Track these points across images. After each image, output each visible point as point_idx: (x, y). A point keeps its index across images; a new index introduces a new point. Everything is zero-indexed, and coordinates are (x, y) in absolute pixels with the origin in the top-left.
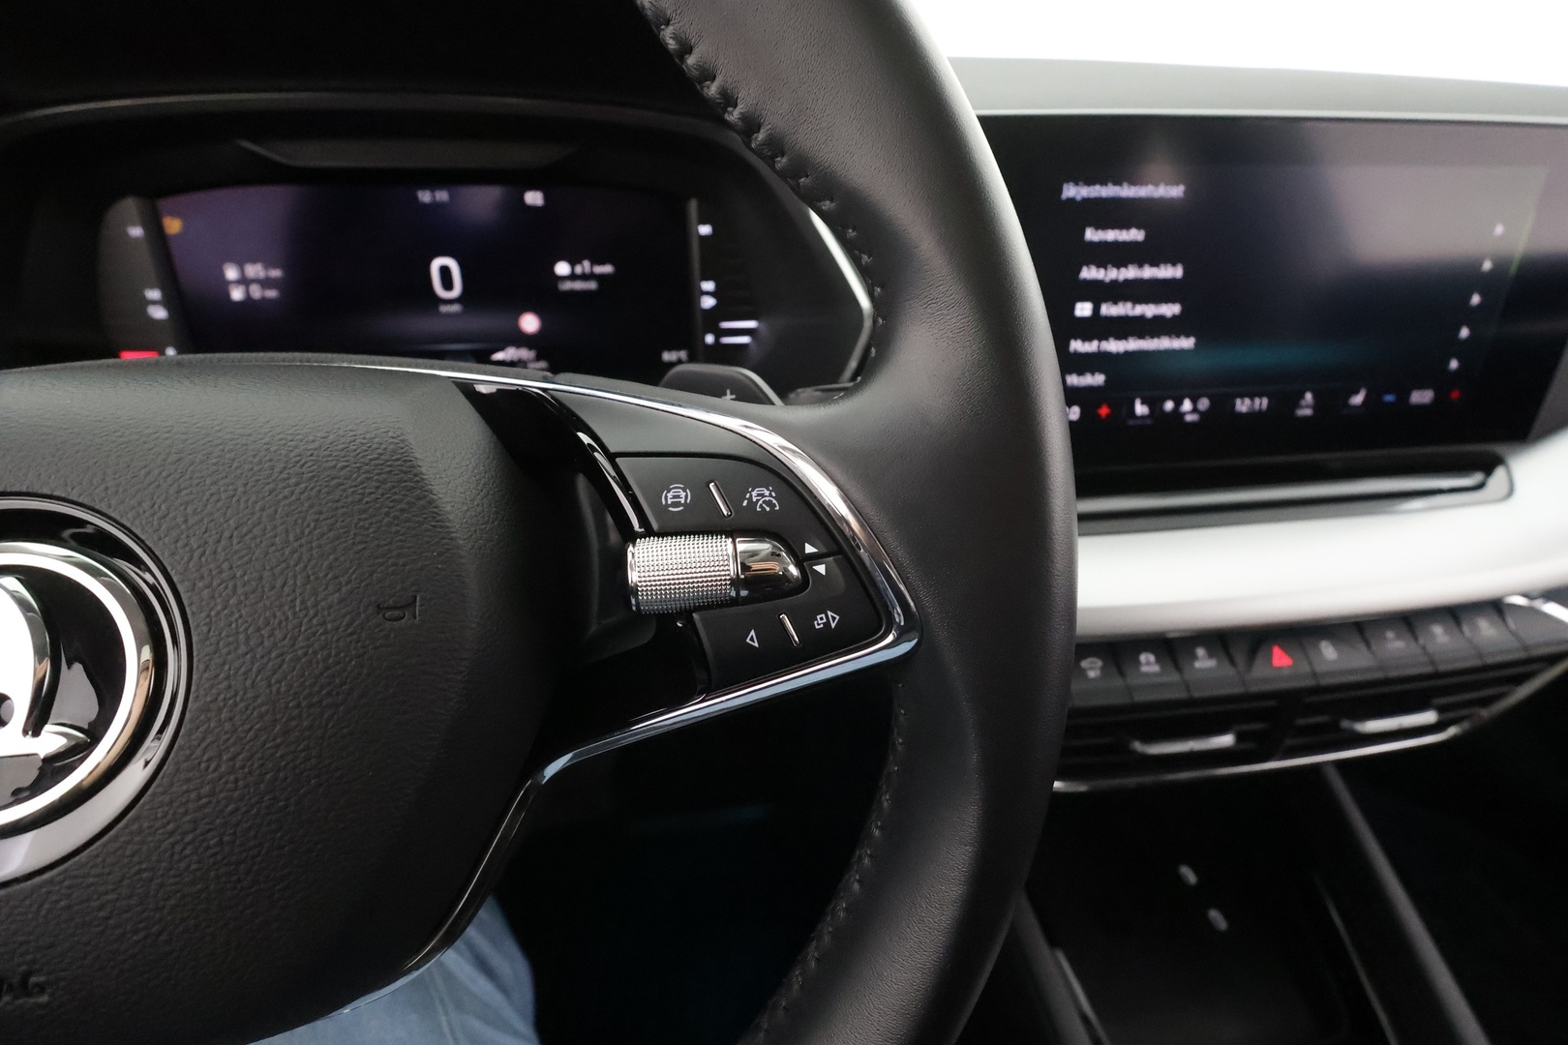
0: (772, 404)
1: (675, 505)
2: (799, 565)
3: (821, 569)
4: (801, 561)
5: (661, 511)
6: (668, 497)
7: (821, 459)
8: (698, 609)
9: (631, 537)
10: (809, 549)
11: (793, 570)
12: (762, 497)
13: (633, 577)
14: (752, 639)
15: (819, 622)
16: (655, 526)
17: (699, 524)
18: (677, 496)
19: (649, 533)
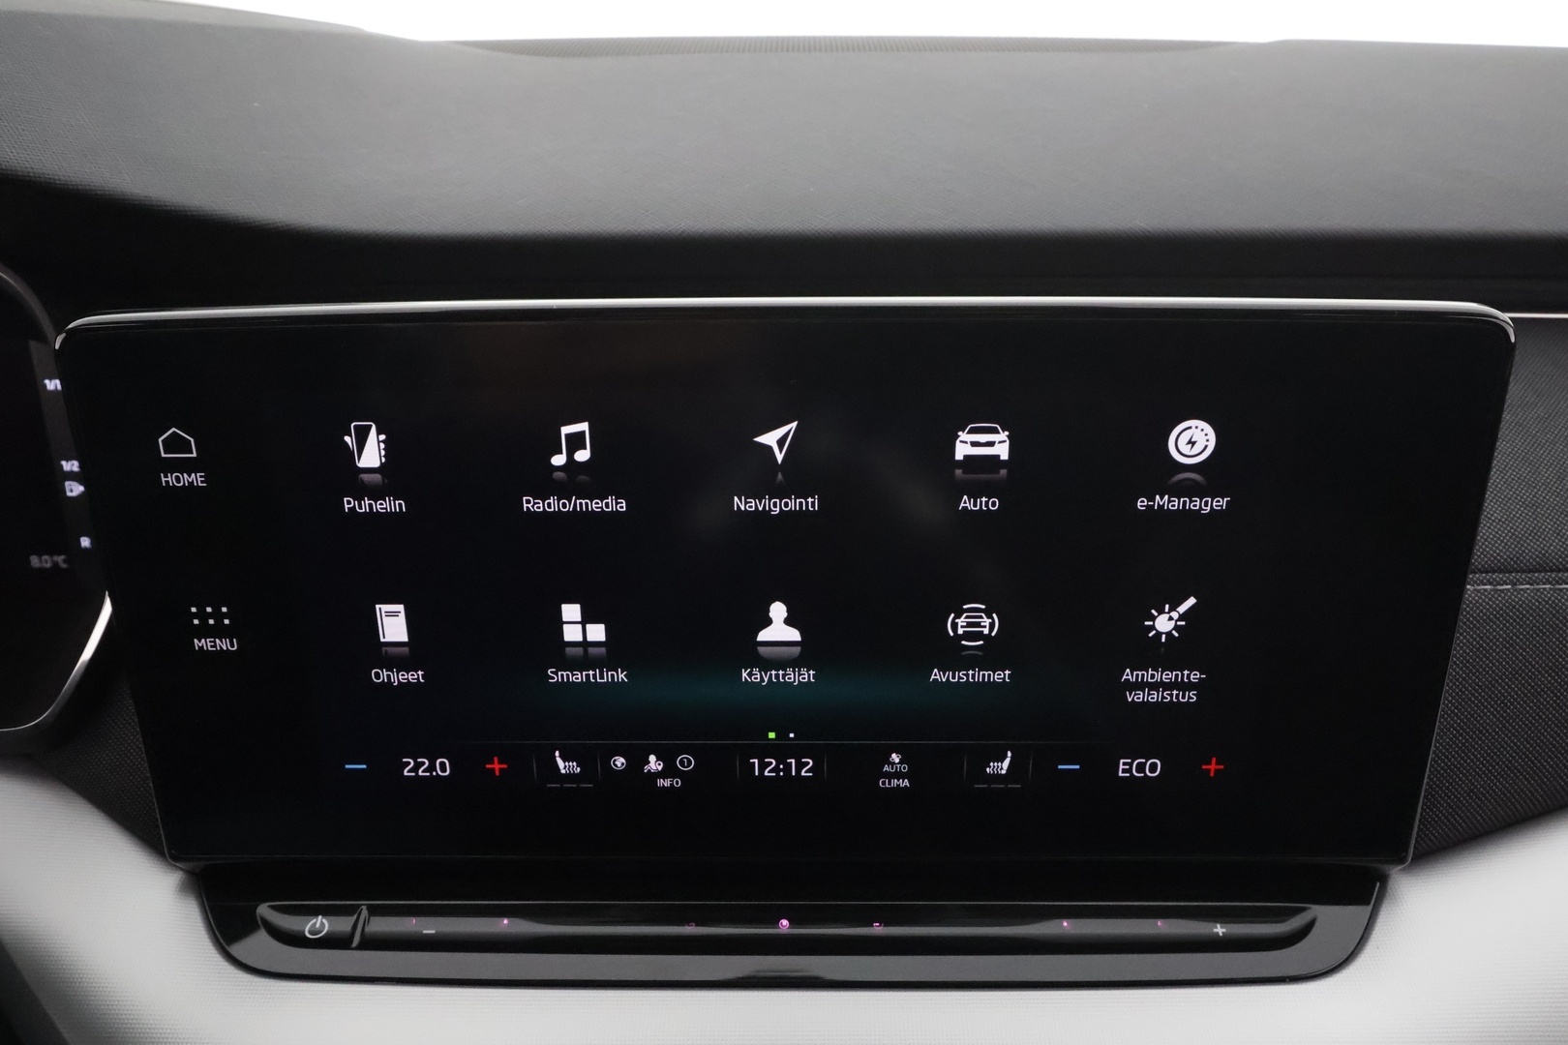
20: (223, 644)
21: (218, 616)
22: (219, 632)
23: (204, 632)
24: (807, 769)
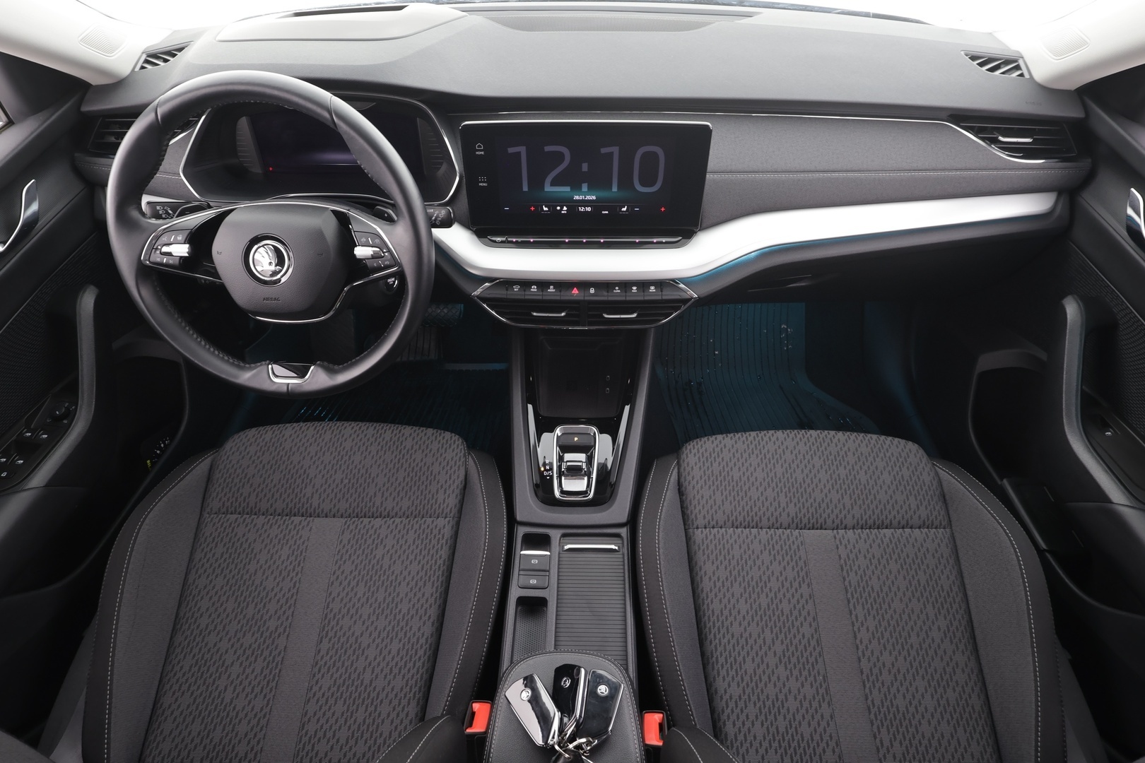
3: (386, 254)
4: (383, 252)
5: (362, 241)
7: (385, 235)
8: (365, 260)
9: (356, 246)
11: (382, 254)
12: (377, 241)
13: (356, 253)
14: (375, 265)
15: (386, 263)
16: (360, 244)
17: (367, 245)
19: (358, 245)
20: (484, 184)
21: (484, 179)
22: (484, 182)
23: (481, 182)
24: (589, 209)
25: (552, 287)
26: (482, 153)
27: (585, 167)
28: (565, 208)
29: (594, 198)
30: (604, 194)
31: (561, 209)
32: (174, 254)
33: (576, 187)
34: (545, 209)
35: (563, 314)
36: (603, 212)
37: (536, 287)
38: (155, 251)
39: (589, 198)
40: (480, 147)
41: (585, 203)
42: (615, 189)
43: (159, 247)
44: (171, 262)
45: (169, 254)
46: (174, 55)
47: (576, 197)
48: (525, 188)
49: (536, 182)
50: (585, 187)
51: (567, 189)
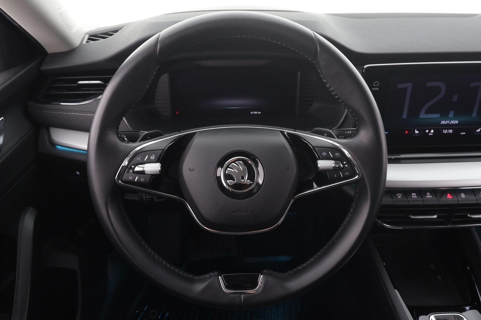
0: (335, 138)
1: (324, 155)
2: (343, 165)
3: (346, 166)
4: (343, 164)
5: (322, 156)
6: (323, 154)
7: (346, 148)
8: (327, 171)
9: (318, 160)
10: (345, 163)
11: (342, 166)
12: (337, 154)
13: (319, 165)
14: (335, 176)
15: (346, 174)
16: (321, 158)
17: (328, 158)
18: (324, 154)
19: (320, 159)
24: (451, 131)
25: (428, 194)
26: (377, 89)
27: (455, 98)
28: (432, 131)
29: (457, 122)
30: (465, 119)
31: (429, 132)
32: (146, 173)
33: (445, 115)
34: (416, 132)
35: (435, 216)
36: (462, 133)
37: (415, 194)
38: (128, 171)
39: (453, 122)
40: (376, 84)
41: (448, 127)
42: (474, 115)
43: (133, 167)
44: (142, 180)
45: (142, 173)
46: (111, 35)
47: (443, 122)
48: (405, 116)
49: (415, 111)
50: (451, 115)
51: (437, 116)
